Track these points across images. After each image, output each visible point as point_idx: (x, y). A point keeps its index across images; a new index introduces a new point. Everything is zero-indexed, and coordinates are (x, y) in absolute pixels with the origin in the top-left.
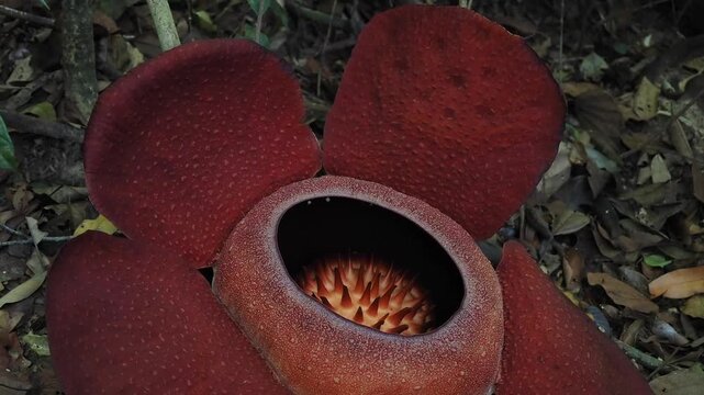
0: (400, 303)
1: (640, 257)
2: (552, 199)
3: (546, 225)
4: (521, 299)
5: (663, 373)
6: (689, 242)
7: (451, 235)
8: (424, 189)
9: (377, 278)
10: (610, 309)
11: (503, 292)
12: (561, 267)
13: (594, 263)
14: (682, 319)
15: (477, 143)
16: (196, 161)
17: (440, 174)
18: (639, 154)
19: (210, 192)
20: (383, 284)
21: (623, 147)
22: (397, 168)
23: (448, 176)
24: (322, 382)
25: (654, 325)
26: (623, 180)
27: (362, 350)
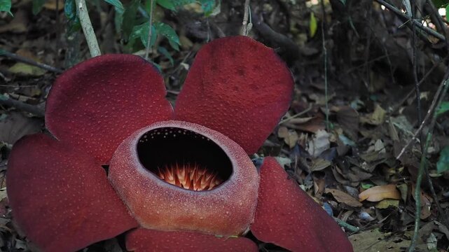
1: (360, 185)
3: (308, 167)
4: (269, 182)
5: (357, 233)
6: (388, 177)
7: (231, 147)
10: (333, 203)
12: (313, 187)
14: (377, 212)
15: (249, 103)
16: (106, 114)
17: (230, 119)
18: (370, 140)
19: (113, 129)
21: (360, 135)
22: (209, 118)
23: (234, 120)
24: (151, 214)
25: (360, 214)
26: (357, 150)
27: (172, 197)
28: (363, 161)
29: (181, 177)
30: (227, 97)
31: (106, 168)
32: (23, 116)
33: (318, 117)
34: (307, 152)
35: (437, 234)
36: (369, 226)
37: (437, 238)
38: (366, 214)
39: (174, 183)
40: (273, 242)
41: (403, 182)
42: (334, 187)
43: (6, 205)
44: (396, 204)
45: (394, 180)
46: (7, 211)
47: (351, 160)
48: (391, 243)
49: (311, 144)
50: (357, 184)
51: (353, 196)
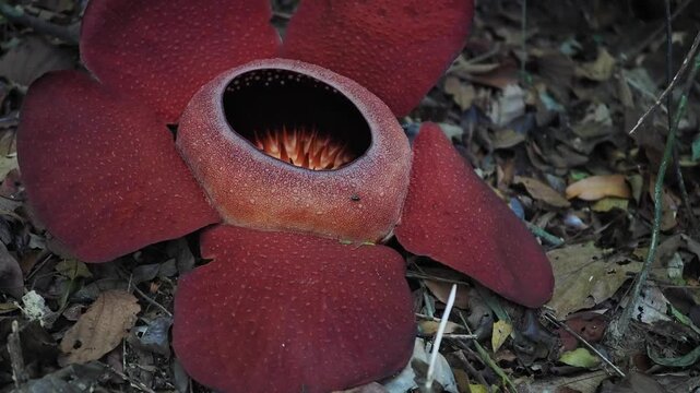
1: (569, 173)
3: (489, 141)
4: (428, 162)
5: (561, 246)
6: (613, 163)
7: (370, 104)
10: (526, 200)
12: (495, 174)
13: (526, 172)
14: (592, 216)
15: (402, 36)
16: (177, 44)
17: (371, 61)
18: (587, 103)
21: (572, 96)
22: (338, 57)
23: (378, 63)
24: (241, 203)
25: (565, 218)
26: (567, 118)
27: (275, 178)
28: (574, 136)
29: (291, 148)
30: (368, 24)
31: (174, 128)
32: (45, 42)
33: (509, 65)
34: (489, 119)
35: (684, 255)
36: (579, 237)
37: (683, 260)
38: (575, 219)
39: (279, 157)
40: (429, 255)
41: (636, 171)
42: (529, 175)
43: (17, 180)
44: (623, 205)
45: (622, 167)
46: (17, 190)
47: (557, 134)
48: (612, 265)
49: (495, 106)
50: (563, 172)
51: (557, 190)
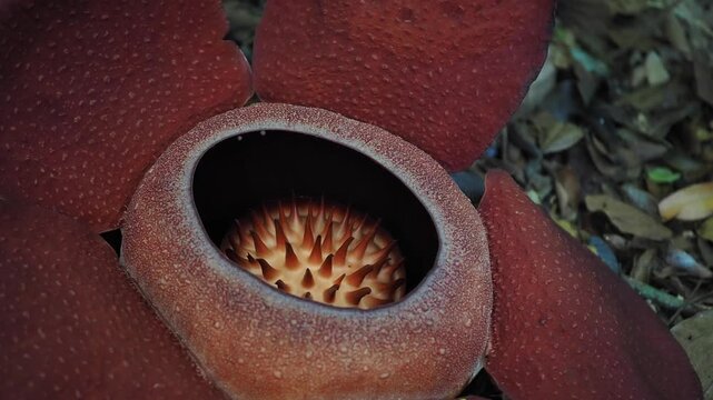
0: (361, 257)
1: (643, 172)
2: (537, 110)
3: (531, 141)
5: (686, 315)
6: (698, 150)
7: (417, 169)
8: (382, 112)
9: (329, 227)
10: (617, 240)
11: (489, 237)
12: (554, 192)
13: (592, 183)
14: (701, 245)
15: (444, 50)
17: (400, 91)
18: (630, 52)
19: (113, 134)
20: (338, 235)
21: (612, 45)
23: (410, 93)
24: (259, 377)
25: (671, 255)
26: (616, 82)
27: (308, 333)
28: (633, 112)
38: (684, 258)
47: (614, 110)
50: (637, 174)
51: (645, 211)
